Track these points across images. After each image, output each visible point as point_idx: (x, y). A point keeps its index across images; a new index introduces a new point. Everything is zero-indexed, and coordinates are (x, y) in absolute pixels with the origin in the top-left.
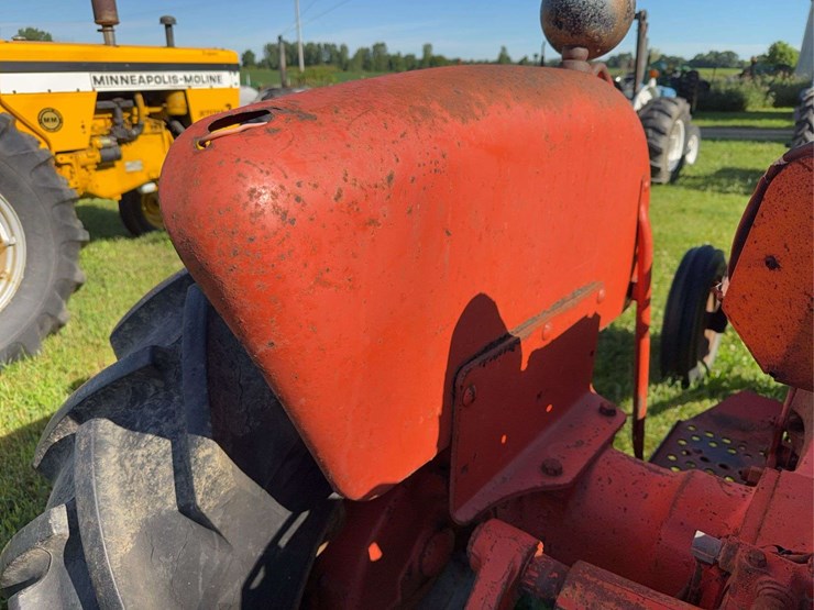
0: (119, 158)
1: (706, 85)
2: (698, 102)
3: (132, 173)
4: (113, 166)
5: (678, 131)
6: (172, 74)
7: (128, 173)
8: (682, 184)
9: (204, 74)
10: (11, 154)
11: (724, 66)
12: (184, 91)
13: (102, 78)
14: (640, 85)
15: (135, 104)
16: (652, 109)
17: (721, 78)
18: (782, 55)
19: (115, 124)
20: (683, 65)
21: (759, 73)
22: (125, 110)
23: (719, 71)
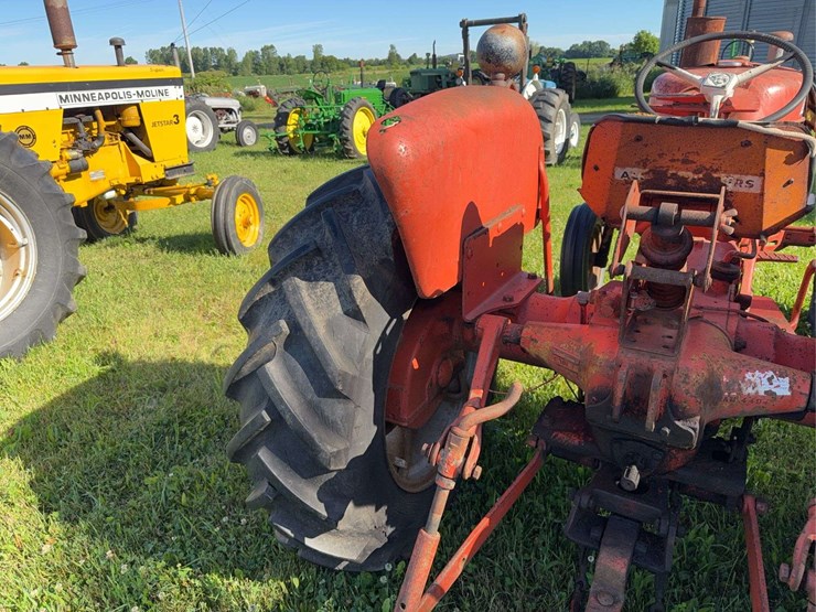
0: (86, 168)
1: (582, 75)
2: (577, 91)
3: (96, 181)
4: (80, 176)
5: (561, 118)
6: (126, 90)
7: (93, 181)
8: (568, 165)
9: (154, 89)
10: (21, 166)
11: (597, 56)
12: (137, 105)
13: (67, 96)
14: (526, 80)
15: (95, 119)
16: (538, 101)
17: (595, 67)
18: (646, 43)
19: (77, 138)
20: (561, 57)
21: (627, 61)
22: (86, 124)
23: (592, 60)
